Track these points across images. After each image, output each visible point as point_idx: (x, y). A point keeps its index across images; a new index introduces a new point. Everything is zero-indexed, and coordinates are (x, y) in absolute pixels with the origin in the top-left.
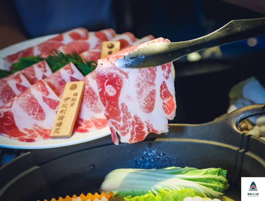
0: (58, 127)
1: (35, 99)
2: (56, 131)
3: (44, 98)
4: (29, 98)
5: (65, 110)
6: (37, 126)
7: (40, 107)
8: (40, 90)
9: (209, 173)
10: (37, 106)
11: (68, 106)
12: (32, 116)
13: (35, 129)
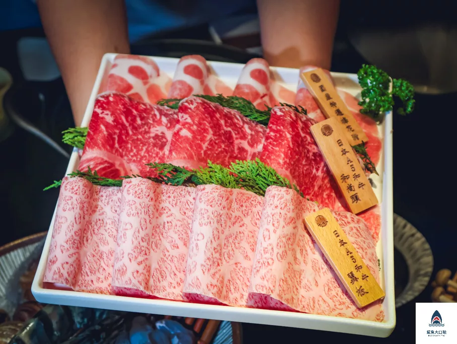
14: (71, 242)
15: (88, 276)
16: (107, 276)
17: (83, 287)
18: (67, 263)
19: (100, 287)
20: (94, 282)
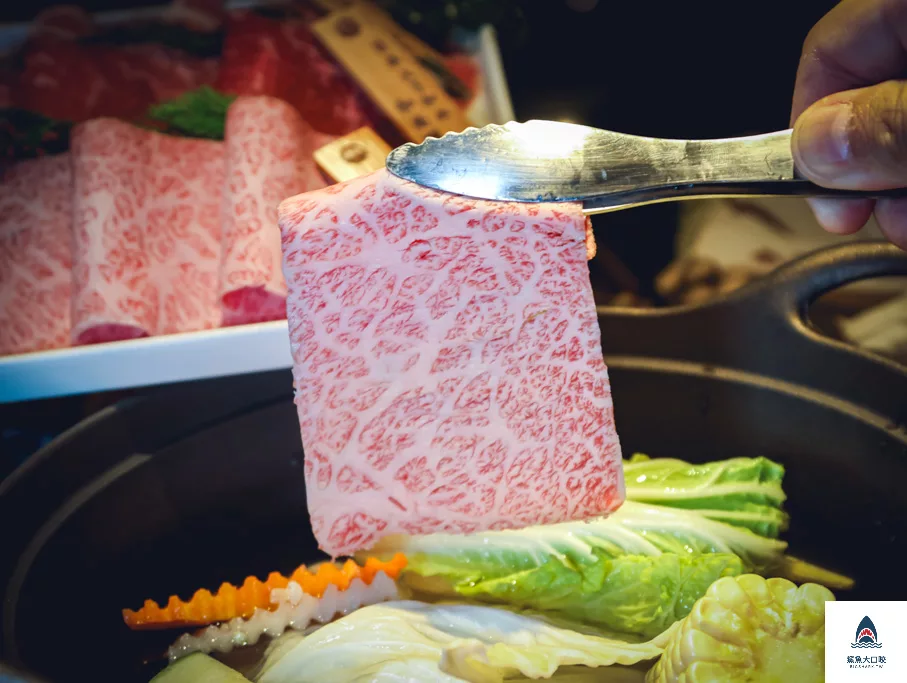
9: (733, 476)
14: (391, 205)
15: (333, 290)
16: (349, 338)
17: (301, 289)
18: (335, 219)
19: (315, 329)
20: (324, 312)
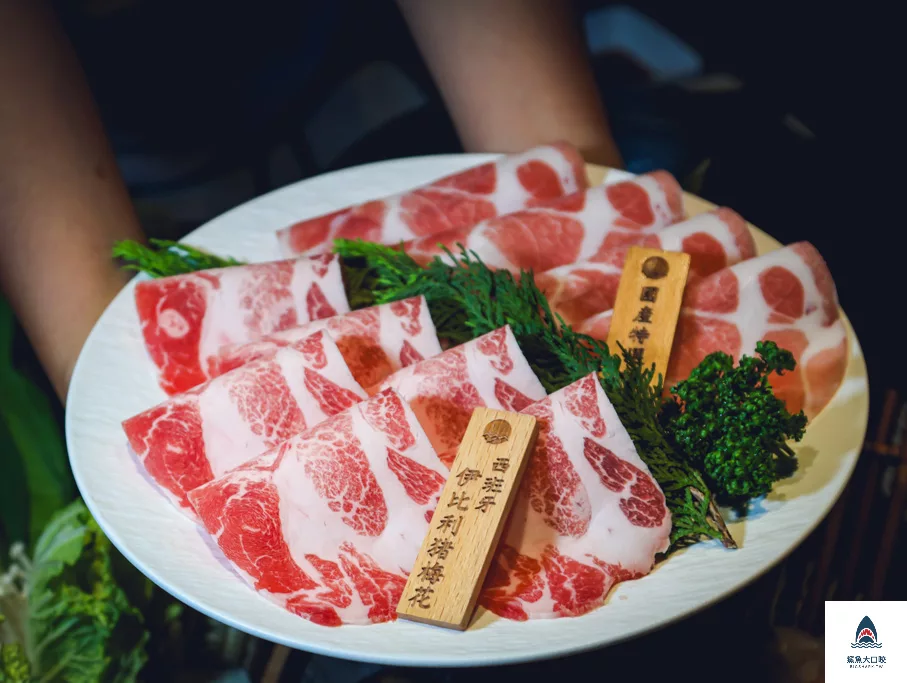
0: (426, 584)
1: (361, 454)
2: (419, 598)
3: (391, 454)
4: (341, 448)
5: (456, 518)
6: (352, 551)
7: (374, 485)
8: (384, 426)
10: (364, 481)
11: (471, 504)
12: (342, 513)
13: (344, 562)
